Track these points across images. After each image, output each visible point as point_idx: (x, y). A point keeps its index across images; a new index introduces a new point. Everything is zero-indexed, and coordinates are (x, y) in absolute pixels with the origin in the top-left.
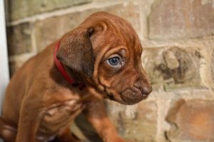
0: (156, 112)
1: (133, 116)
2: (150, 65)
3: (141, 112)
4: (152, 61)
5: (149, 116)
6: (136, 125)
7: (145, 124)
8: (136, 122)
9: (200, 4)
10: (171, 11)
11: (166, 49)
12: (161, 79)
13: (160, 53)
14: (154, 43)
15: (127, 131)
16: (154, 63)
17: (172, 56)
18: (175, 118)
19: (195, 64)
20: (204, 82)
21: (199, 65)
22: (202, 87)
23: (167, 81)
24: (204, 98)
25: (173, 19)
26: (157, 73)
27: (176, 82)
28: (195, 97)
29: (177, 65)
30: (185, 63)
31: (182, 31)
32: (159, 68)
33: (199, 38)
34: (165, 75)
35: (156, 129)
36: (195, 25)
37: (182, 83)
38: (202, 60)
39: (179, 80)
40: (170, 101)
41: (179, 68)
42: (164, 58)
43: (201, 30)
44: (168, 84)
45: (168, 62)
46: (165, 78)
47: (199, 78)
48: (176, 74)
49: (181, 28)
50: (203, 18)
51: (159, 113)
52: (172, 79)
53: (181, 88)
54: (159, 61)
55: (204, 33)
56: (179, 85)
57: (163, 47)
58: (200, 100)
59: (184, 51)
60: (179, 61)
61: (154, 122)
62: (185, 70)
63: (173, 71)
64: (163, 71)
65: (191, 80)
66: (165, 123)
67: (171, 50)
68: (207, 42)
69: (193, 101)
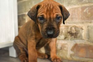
0: (68, 47)
1: (60, 49)
2: (66, 31)
3: (63, 47)
4: (67, 30)
5: (65, 49)
6: (61, 52)
7: (64, 51)
8: (61, 51)
9: (83, 12)
10: (74, 13)
11: (72, 26)
12: (70, 36)
13: (70, 27)
14: (68, 24)
15: (58, 54)
16: (67, 31)
17: (73, 29)
18: (74, 50)
19: (81, 32)
20: (83, 38)
21: (82, 32)
22: (83, 40)
23: (72, 37)
24: (83, 43)
25: (74, 16)
26: (68, 34)
27: (75, 38)
28: (81, 43)
29: (75, 32)
30: (78, 31)
31: (77, 20)
32: (69, 32)
33: (83, 23)
34: (71, 35)
35: (67, 53)
36: (81, 19)
37: (76, 38)
38: (83, 31)
39: (75, 37)
40: (72, 44)
41: (76, 33)
42: (71, 29)
43: (83, 20)
44: (72, 38)
45: (72, 31)
46: (71, 36)
47: (82, 36)
48: (75, 35)
49: (77, 19)
50: (84, 16)
51: (69, 48)
52: (73, 37)
53: (76, 40)
54: (69, 30)
55: (84, 22)
56: (75, 39)
57: (71, 26)
58: (83, 44)
59: (77, 27)
60: (76, 30)
61: (67, 51)
62: (78, 34)
63: (74, 34)
64: (70, 34)
65: (79, 37)
66: (71, 51)
67: (73, 26)
68: (85, 24)
69: (80, 44)
